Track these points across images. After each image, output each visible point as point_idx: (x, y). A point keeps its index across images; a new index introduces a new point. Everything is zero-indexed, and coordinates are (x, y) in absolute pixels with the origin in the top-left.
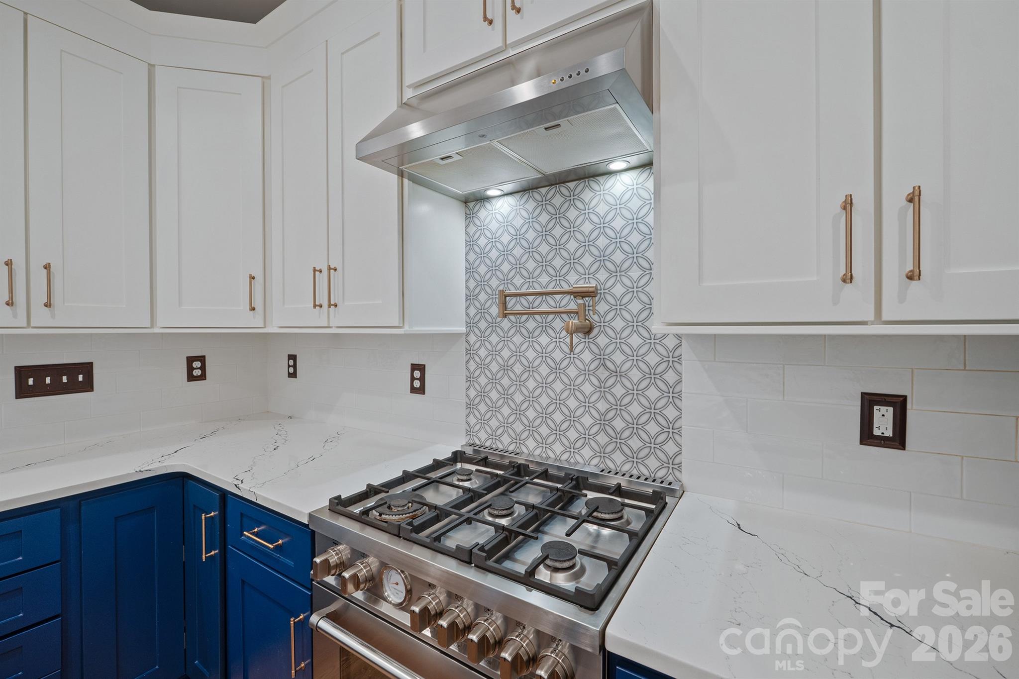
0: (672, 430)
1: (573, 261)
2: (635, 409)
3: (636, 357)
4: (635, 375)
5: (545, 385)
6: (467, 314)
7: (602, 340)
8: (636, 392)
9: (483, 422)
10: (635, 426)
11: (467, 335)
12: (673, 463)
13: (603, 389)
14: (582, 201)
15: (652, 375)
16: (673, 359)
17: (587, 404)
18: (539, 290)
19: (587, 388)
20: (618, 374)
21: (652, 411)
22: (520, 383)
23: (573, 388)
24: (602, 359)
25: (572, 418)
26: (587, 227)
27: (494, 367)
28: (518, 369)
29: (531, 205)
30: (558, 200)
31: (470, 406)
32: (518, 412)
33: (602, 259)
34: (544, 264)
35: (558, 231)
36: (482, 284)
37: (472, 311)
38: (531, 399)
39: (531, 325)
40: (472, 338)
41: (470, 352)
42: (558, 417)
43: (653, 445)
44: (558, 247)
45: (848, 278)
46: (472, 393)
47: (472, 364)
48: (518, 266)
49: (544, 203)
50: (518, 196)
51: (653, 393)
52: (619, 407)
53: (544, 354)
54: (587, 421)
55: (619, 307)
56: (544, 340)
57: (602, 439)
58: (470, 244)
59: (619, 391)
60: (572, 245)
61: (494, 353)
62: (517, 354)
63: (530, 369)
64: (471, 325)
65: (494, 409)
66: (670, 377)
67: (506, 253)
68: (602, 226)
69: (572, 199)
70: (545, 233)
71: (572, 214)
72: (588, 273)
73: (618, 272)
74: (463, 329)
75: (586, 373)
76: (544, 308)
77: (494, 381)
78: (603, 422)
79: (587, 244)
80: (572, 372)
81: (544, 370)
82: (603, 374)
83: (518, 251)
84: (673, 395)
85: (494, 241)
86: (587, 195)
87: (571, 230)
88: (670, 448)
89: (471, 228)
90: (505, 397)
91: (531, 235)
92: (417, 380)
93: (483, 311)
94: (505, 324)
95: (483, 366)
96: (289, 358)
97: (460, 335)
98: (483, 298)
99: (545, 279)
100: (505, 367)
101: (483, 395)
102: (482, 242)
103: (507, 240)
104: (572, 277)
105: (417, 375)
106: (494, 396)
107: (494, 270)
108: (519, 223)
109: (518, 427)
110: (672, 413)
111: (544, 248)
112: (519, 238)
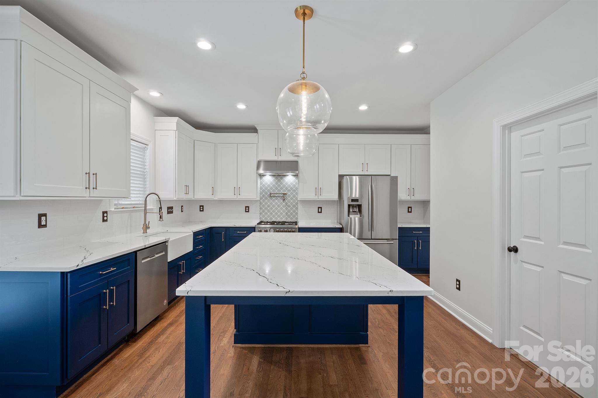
0: (297, 214)
1: (282, 188)
2: (292, 211)
3: (292, 204)
4: (292, 206)
5: (276, 209)
6: (260, 196)
7: (286, 201)
8: (292, 209)
9: (264, 216)
10: (291, 214)
11: (260, 200)
12: (297, 218)
13: (286, 209)
14: (283, 179)
15: (294, 206)
16: (297, 204)
17: (284, 211)
18: (276, 193)
19: (284, 209)
20: (289, 206)
21: (294, 211)
22: (271, 208)
23: (281, 209)
24: (286, 204)
25: (281, 214)
26: (284, 183)
27: (266, 206)
28: (271, 206)
29: (274, 178)
30: (279, 178)
31: (261, 214)
32: (271, 214)
33: (287, 188)
34: (276, 188)
35: (279, 183)
36: (263, 191)
37: (261, 196)
38: (274, 211)
39: (274, 198)
40: (261, 201)
41: (261, 203)
42: (279, 214)
43: (294, 216)
44: (279, 186)
45: (316, 195)
46: (261, 211)
47: (261, 206)
48: (271, 188)
49: (277, 178)
50: (271, 176)
51: (294, 209)
52: (289, 211)
53: (276, 204)
54: (284, 214)
55: (289, 196)
56: (276, 201)
57: (286, 216)
58: (261, 183)
59: (289, 209)
60: (281, 186)
61: (266, 203)
62: (271, 204)
63: (274, 206)
64: (261, 198)
65: (266, 214)
66: (297, 206)
67: (269, 186)
68: (287, 183)
69: (282, 178)
70: (277, 183)
71: (282, 181)
72: (284, 191)
73: (289, 191)
74: (259, 199)
75: (284, 206)
76: (276, 196)
77: (266, 208)
78: (287, 214)
79: (284, 186)
80: (281, 206)
81: (276, 206)
82: (287, 206)
83: (271, 186)
84: (297, 209)
85: (266, 183)
86: (284, 178)
87: (281, 183)
88: (297, 216)
89: (261, 181)
90: (269, 211)
91: (274, 183)
92: (247, 209)
93: (264, 196)
94: (269, 198)
95: (264, 206)
96: (200, 206)
97: (258, 200)
98: (264, 193)
99: (276, 191)
100: (269, 206)
101: (263, 211)
102: (264, 183)
103: (269, 183)
104: (282, 191)
105: (247, 208)
106: (266, 211)
107: (266, 188)
108: (271, 181)
109: (271, 216)
110: (297, 211)
111: (276, 186)
112: (271, 183)
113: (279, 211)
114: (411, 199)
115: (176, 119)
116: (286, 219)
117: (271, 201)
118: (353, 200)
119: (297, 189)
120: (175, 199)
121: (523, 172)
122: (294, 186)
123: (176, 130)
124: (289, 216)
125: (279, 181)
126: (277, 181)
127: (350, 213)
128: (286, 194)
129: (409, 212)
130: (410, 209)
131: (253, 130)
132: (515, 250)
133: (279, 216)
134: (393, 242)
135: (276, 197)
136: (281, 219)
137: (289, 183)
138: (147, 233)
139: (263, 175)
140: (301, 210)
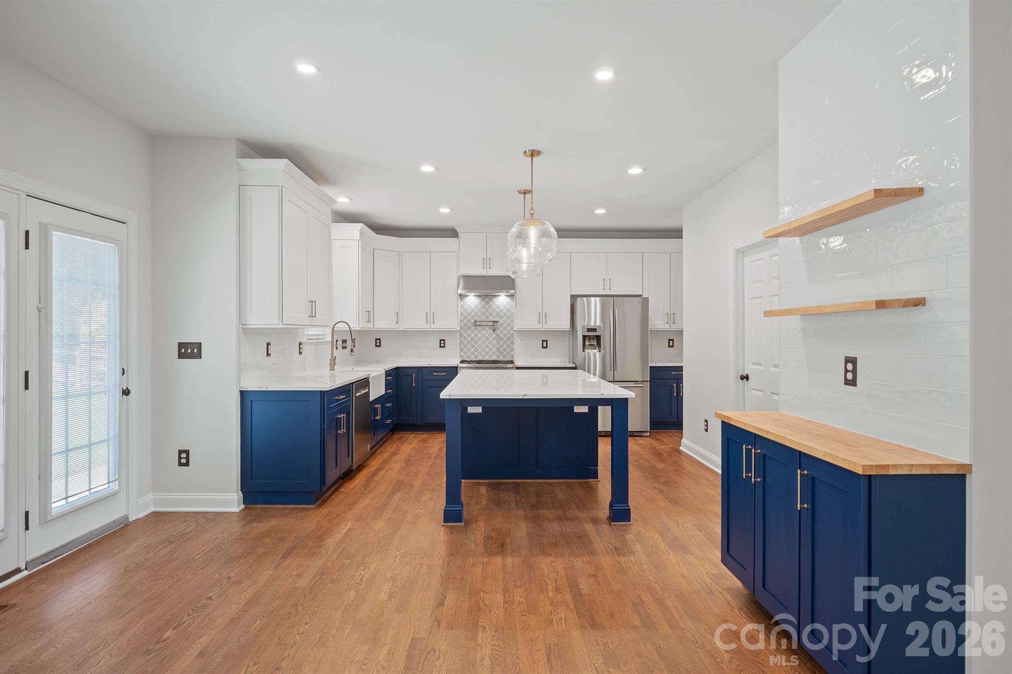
0: (512, 350)
1: (491, 314)
2: (505, 346)
3: (505, 335)
4: (505, 339)
5: (484, 342)
7: (498, 332)
8: (505, 343)
9: (465, 353)
10: (505, 350)
11: (460, 331)
12: (512, 356)
13: (498, 342)
15: (508, 339)
16: (512, 335)
17: (494, 346)
18: (482, 320)
19: (494, 342)
20: (501, 339)
21: (509, 346)
22: (477, 342)
23: (491, 343)
24: (498, 336)
25: (491, 350)
26: (494, 307)
27: (469, 339)
28: (476, 339)
29: (480, 299)
30: (487, 299)
31: (461, 350)
32: (476, 350)
33: (498, 314)
34: (484, 314)
35: (487, 307)
36: (465, 317)
37: (462, 324)
38: (480, 346)
39: (480, 328)
40: (462, 332)
41: (461, 335)
42: (487, 350)
43: (508, 353)
44: (487, 310)
45: (539, 323)
46: (462, 346)
47: (462, 339)
48: (476, 314)
49: (483, 300)
50: (476, 297)
51: (508, 343)
52: (501, 346)
53: (483, 335)
54: (494, 350)
55: (502, 325)
56: (483, 332)
57: (498, 353)
58: (462, 307)
59: (501, 343)
60: (491, 310)
61: (469, 335)
62: (476, 335)
63: (480, 339)
64: (462, 328)
65: (469, 350)
66: (512, 339)
67: (473, 310)
68: (498, 307)
69: (491, 300)
70: (484, 307)
71: (491, 303)
72: (494, 317)
73: (501, 317)
75: (494, 339)
76: (483, 324)
77: (469, 342)
78: (498, 349)
79: (494, 310)
80: (491, 339)
81: (483, 339)
82: (498, 339)
83: (476, 310)
84: (512, 343)
85: (469, 307)
86: (494, 300)
87: (490, 307)
88: (512, 353)
89: (462, 303)
90: (473, 346)
91: (480, 307)
92: (442, 344)
93: (465, 324)
94: (473, 328)
95: (465, 339)
96: (376, 340)
97: (458, 331)
98: (465, 321)
99: (483, 318)
100: (472, 339)
101: (465, 346)
102: (465, 307)
103: (473, 307)
104: (491, 318)
105: (442, 342)
106: (469, 346)
107: (469, 314)
108: (476, 303)
109: (476, 353)
110: (512, 346)
111: (483, 310)
112: (476, 307)
113: (487, 346)
114: (670, 328)
115: (360, 226)
116: (498, 356)
117: (476, 332)
118: (589, 330)
119: (512, 314)
120: (358, 329)
121: (752, 299)
122: (509, 310)
123: (359, 239)
124: (501, 353)
125: (487, 303)
126: (483, 303)
127: (586, 347)
128: (497, 322)
129: (669, 346)
130: (671, 342)
131: (452, 233)
132: (745, 378)
133: (487, 353)
134: (642, 385)
135: (482, 326)
136: (491, 356)
137: (501, 307)
138: (334, 370)
139: (464, 296)
140: (519, 345)
